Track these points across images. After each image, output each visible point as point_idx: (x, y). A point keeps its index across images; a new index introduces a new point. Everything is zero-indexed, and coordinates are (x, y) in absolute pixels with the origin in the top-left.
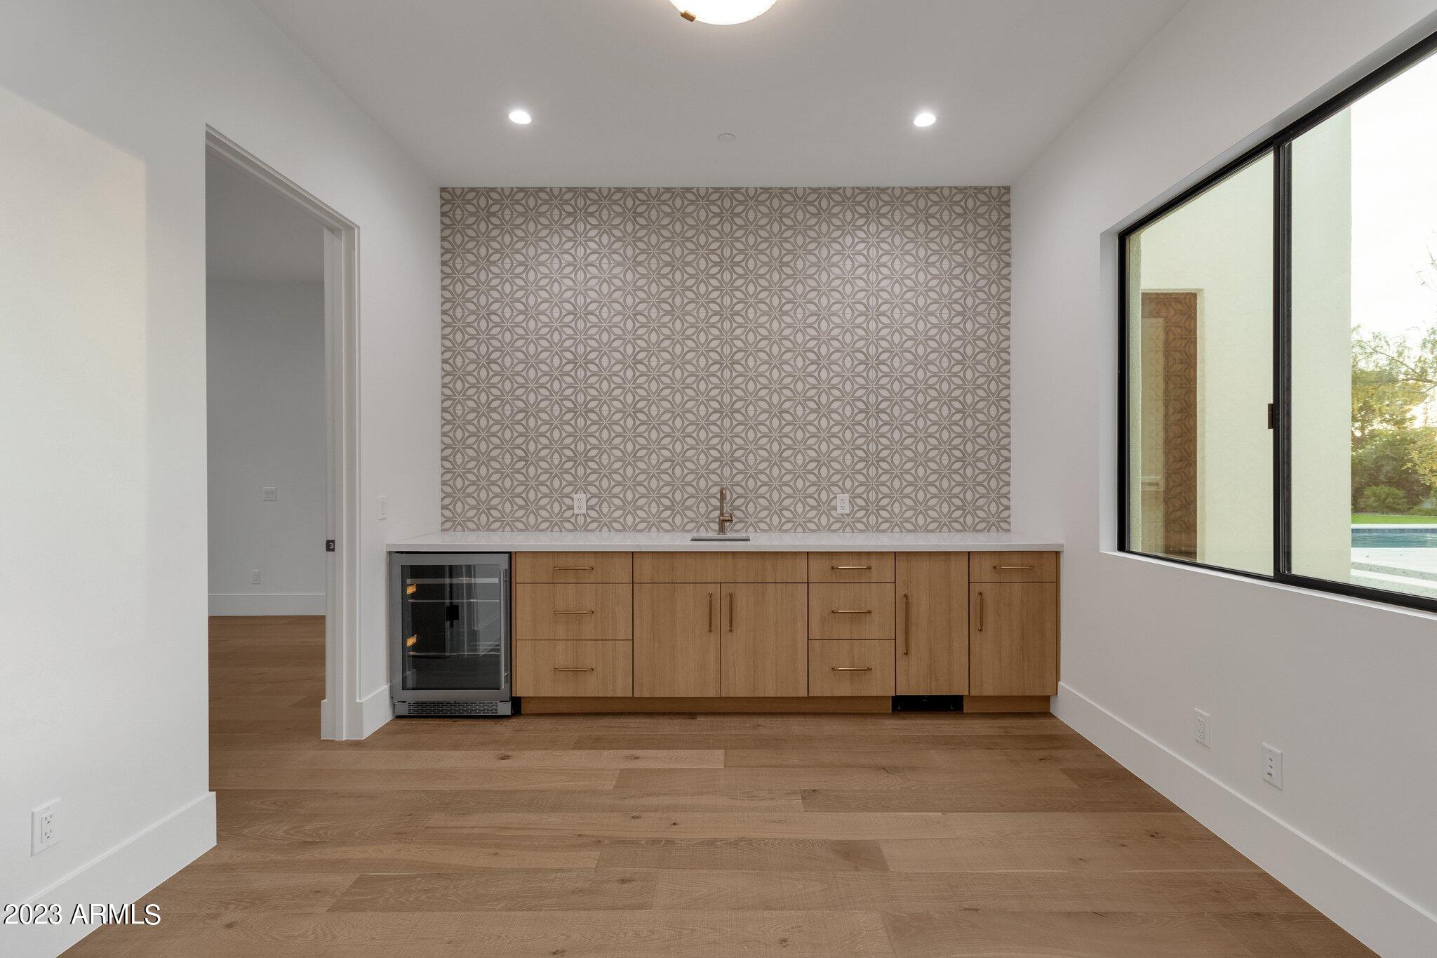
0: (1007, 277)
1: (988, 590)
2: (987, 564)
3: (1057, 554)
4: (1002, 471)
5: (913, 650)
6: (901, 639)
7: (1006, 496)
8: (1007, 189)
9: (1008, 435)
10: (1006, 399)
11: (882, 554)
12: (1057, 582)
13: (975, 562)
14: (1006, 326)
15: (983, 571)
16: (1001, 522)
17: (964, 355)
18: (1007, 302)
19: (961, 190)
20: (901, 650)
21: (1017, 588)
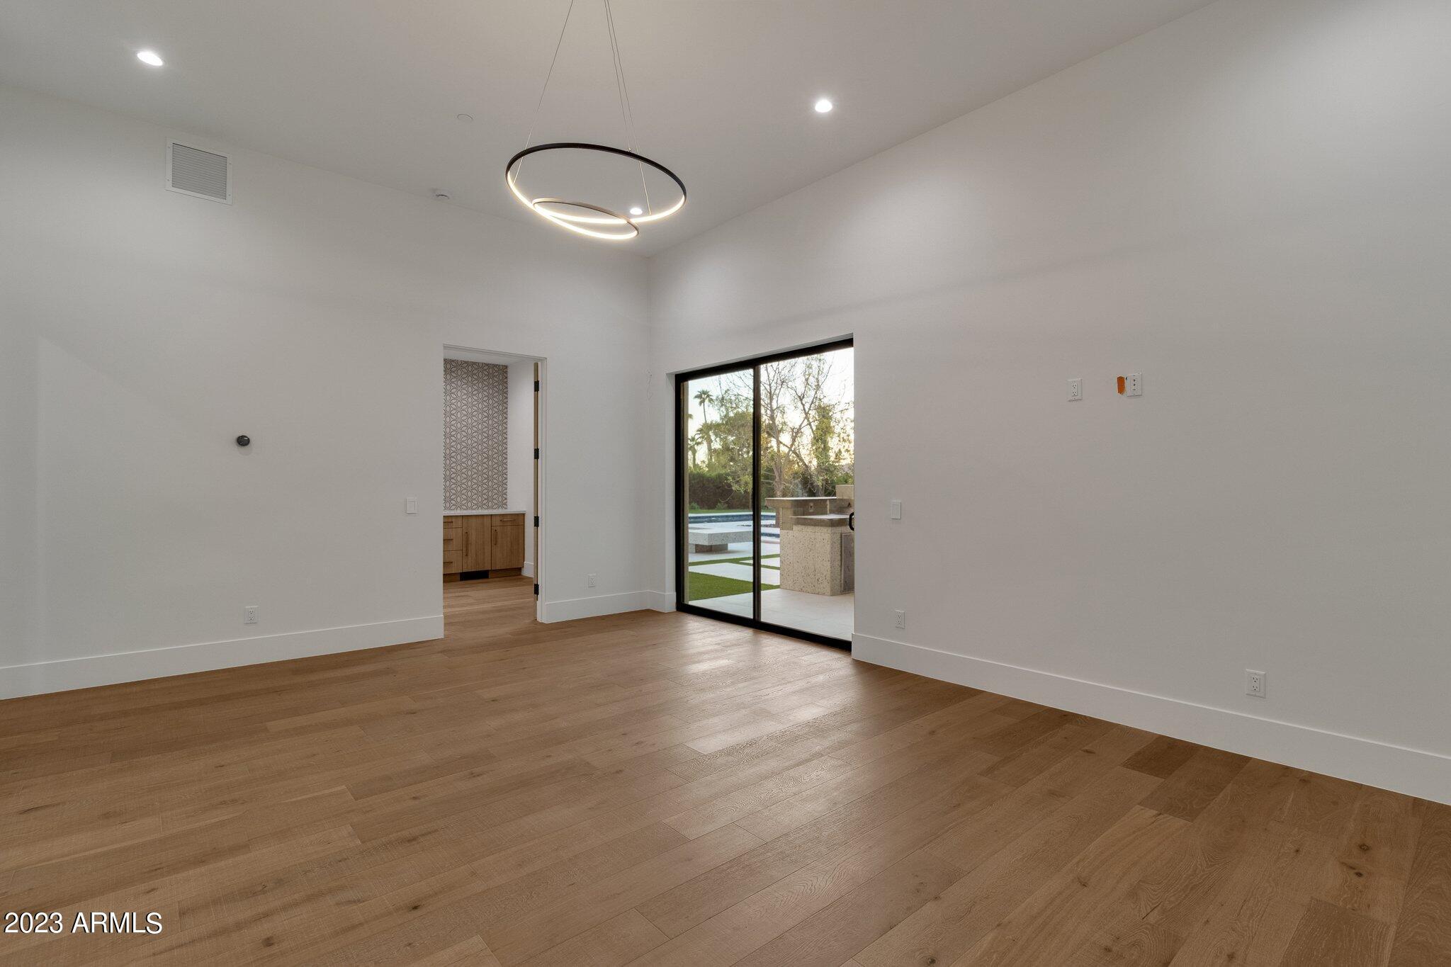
0: (506, 403)
1: (499, 529)
2: (498, 519)
3: (524, 515)
4: (503, 483)
5: (470, 554)
6: (464, 549)
7: (505, 494)
8: (506, 367)
9: (506, 469)
10: (506, 453)
11: (457, 517)
12: (524, 525)
13: (494, 518)
14: (506, 423)
15: (497, 522)
16: (504, 504)
17: (488, 434)
18: (506, 413)
19: (487, 365)
20: (465, 554)
21: (509, 528)
